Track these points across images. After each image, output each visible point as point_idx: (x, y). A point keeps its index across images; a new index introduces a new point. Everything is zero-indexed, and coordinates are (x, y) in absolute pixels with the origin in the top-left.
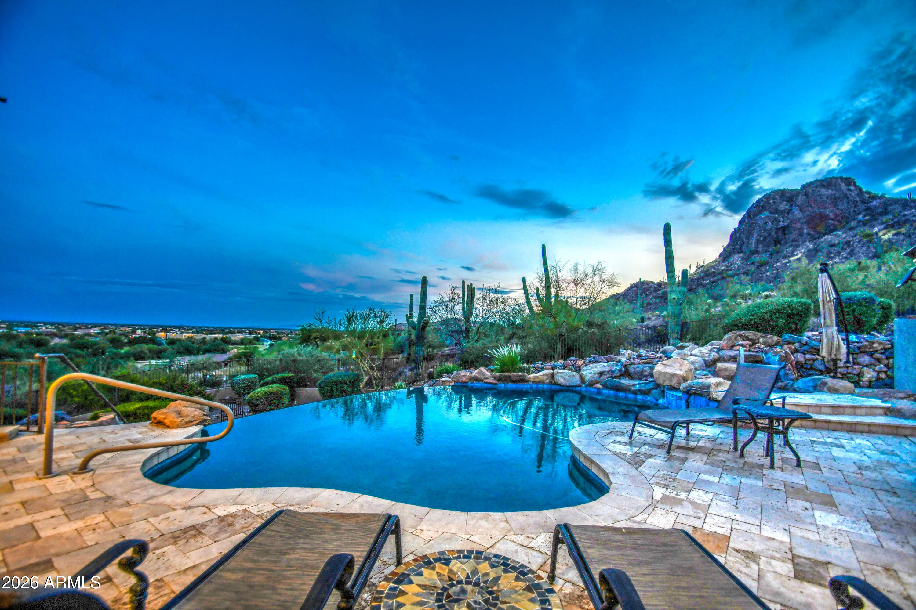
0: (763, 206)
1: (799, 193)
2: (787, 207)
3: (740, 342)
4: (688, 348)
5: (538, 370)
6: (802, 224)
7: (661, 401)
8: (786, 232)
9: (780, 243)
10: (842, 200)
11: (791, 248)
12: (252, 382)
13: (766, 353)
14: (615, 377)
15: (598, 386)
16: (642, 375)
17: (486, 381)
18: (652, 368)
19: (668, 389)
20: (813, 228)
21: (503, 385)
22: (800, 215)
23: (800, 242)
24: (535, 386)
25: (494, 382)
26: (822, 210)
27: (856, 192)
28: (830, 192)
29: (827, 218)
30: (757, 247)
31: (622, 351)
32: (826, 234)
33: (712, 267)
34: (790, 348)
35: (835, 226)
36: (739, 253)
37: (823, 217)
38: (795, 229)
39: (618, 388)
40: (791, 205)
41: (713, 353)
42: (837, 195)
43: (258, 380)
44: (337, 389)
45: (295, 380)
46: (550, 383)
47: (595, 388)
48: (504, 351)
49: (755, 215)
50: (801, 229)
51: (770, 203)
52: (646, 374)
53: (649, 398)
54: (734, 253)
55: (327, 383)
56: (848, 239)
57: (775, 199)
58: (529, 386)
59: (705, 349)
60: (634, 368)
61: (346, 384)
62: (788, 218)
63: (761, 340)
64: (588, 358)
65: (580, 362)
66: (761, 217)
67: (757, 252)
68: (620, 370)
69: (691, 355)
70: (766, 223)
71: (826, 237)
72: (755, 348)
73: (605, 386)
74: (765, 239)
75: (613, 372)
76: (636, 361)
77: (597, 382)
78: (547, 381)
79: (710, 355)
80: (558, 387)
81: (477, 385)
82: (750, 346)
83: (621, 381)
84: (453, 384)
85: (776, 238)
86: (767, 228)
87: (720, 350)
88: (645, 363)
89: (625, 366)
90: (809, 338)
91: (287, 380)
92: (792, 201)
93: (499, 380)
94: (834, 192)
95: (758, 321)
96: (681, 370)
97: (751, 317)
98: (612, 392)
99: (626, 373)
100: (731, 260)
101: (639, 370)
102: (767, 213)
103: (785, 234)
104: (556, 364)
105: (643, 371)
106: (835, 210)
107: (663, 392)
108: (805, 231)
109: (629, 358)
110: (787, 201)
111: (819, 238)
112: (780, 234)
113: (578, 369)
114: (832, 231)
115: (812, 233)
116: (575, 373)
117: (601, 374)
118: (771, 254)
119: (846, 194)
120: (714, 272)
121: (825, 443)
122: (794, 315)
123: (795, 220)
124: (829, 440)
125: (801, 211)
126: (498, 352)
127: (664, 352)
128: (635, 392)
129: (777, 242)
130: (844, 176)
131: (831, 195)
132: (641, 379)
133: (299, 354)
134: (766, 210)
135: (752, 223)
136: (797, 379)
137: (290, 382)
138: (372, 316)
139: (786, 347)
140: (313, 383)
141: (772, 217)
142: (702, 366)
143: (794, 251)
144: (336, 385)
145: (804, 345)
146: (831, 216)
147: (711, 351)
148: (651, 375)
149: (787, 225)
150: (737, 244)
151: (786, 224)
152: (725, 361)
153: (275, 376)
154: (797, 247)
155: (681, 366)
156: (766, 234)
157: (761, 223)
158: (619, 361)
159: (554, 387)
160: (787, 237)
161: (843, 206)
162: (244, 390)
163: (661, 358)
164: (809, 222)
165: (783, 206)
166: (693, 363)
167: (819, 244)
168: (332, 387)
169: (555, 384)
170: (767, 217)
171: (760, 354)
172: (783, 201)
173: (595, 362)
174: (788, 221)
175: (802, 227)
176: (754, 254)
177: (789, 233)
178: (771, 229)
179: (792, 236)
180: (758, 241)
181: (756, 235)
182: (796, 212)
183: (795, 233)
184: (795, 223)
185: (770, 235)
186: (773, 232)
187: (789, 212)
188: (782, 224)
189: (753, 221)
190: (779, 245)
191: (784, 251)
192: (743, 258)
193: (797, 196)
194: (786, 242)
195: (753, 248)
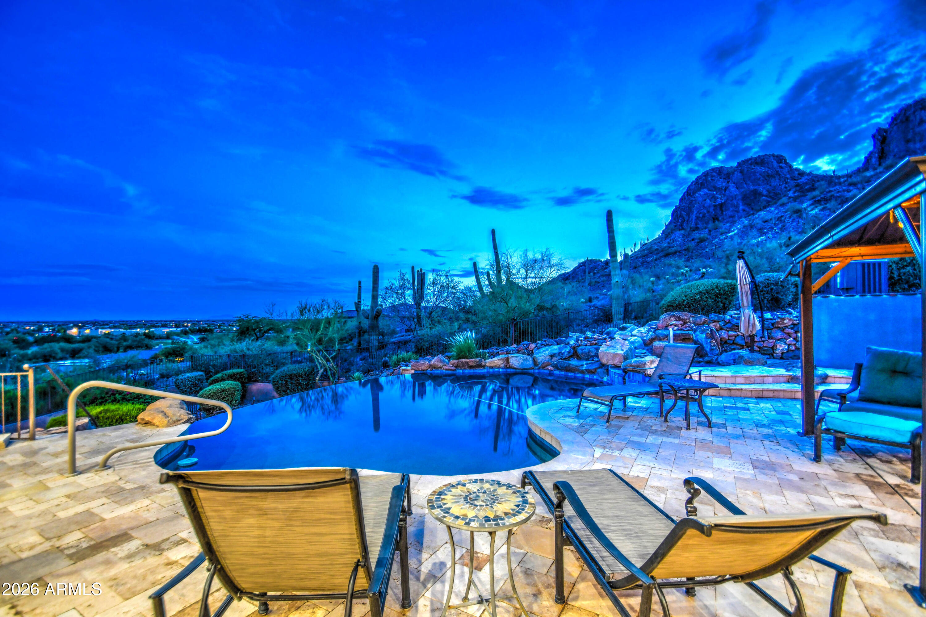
0: (702, 184)
1: (735, 171)
2: (724, 184)
3: (673, 323)
4: (629, 329)
5: (493, 355)
6: (738, 200)
7: (605, 379)
8: (724, 209)
9: (718, 220)
10: (775, 177)
11: (728, 225)
12: (199, 379)
13: (695, 331)
14: (565, 359)
15: (550, 368)
16: (588, 356)
17: (445, 367)
18: (598, 349)
19: (612, 368)
20: (749, 205)
21: (461, 371)
22: (737, 192)
23: (737, 218)
24: (491, 370)
25: (452, 368)
26: (756, 187)
27: (787, 170)
28: (763, 169)
29: (761, 195)
30: (697, 223)
31: (571, 334)
32: (760, 210)
33: (656, 244)
34: (715, 326)
35: (768, 202)
36: (681, 230)
37: (756, 194)
38: (733, 205)
39: (568, 369)
40: (728, 182)
41: (651, 333)
42: (770, 172)
43: (204, 378)
44: (292, 383)
45: (246, 376)
46: (505, 367)
47: (547, 369)
48: (460, 338)
49: (694, 192)
50: (737, 206)
51: (707, 181)
52: (592, 354)
53: (595, 377)
54: (676, 230)
55: (281, 378)
56: (780, 215)
57: (713, 176)
58: (485, 371)
59: (643, 330)
60: (582, 350)
61: (302, 377)
62: (724, 195)
63: (691, 319)
64: (540, 342)
65: (532, 346)
66: (700, 194)
67: (697, 229)
68: (569, 352)
69: (632, 335)
70: (705, 200)
71: (760, 213)
72: (686, 327)
73: (556, 367)
74: (704, 216)
75: (563, 354)
76: (584, 342)
77: (549, 364)
78: (502, 366)
79: (647, 335)
80: (512, 370)
81: (436, 372)
82: (682, 325)
83: (570, 362)
84: (413, 372)
85: (715, 215)
86: (706, 205)
87: (656, 329)
88: (591, 345)
89: (574, 348)
90: (731, 316)
91: (238, 376)
92: (729, 178)
93: (457, 367)
94: (767, 169)
95: (691, 302)
96: (622, 350)
97: (684, 298)
98: (563, 373)
99: (574, 354)
100: (673, 237)
101: (586, 350)
102: (705, 191)
103: (722, 211)
104: (510, 348)
105: (589, 351)
106: (768, 187)
107: (607, 370)
108: (741, 207)
109: (577, 340)
110: (724, 179)
111: (753, 214)
112: (719, 212)
113: (531, 353)
114: (765, 207)
115: (747, 209)
116: (528, 357)
117: (552, 356)
118: (710, 231)
119: (777, 172)
120: (657, 250)
121: (736, 408)
122: (721, 294)
123: (732, 197)
124: (739, 405)
125: (737, 188)
126: (454, 339)
127: (608, 334)
128: (582, 372)
129: (715, 219)
130: (776, 154)
131: (764, 172)
132: (587, 360)
133: (248, 349)
134: (704, 188)
135: (691, 201)
136: (721, 354)
137: (242, 378)
138: (326, 307)
139: (712, 325)
140: (266, 378)
141: (710, 194)
142: (641, 345)
143: (731, 226)
144: (291, 379)
145: (728, 323)
146: (765, 192)
147: (649, 331)
148: (597, 355)
149: (725, 202)
150: (678, 222)
151: (723, 201)
152: (660, 340)
153: (224, 372)
154: (733, 223)
155: (622, 346)
156: (705, 211)
157: (700, 199)
158: (569, 344)
159: (509, 370)
160: (724, 213)
161: (774, 182)
162: (191, 389)
163: (605, 339)
164: (745, 198)
165: (721, 183)
166: (632, 343)
167: (753, 220)
168: (286, 382)
169: (510, 367)
170: (706, 194)
171: (690, 332)
172: (720, 178)
173: (546, 345)
174: (726, 198)
175: (738, 204)
176: (694, 231)
177: (726, 210)
178: (710, 207)
179: (729, 213)
180: (697, 218)
181: (695, 212)
182: (732, 188)
183: (731, 209)
184: (731, 201)
185: (708, 212)
186: (711, 210)
187: (725, 190)
188: (719, 201)
189: (693, 199)
190: (717, 222)
191: (721, 228)
192: (684, 235)
193: (733, 173)
194: (724, 219)
195: (693, 225)
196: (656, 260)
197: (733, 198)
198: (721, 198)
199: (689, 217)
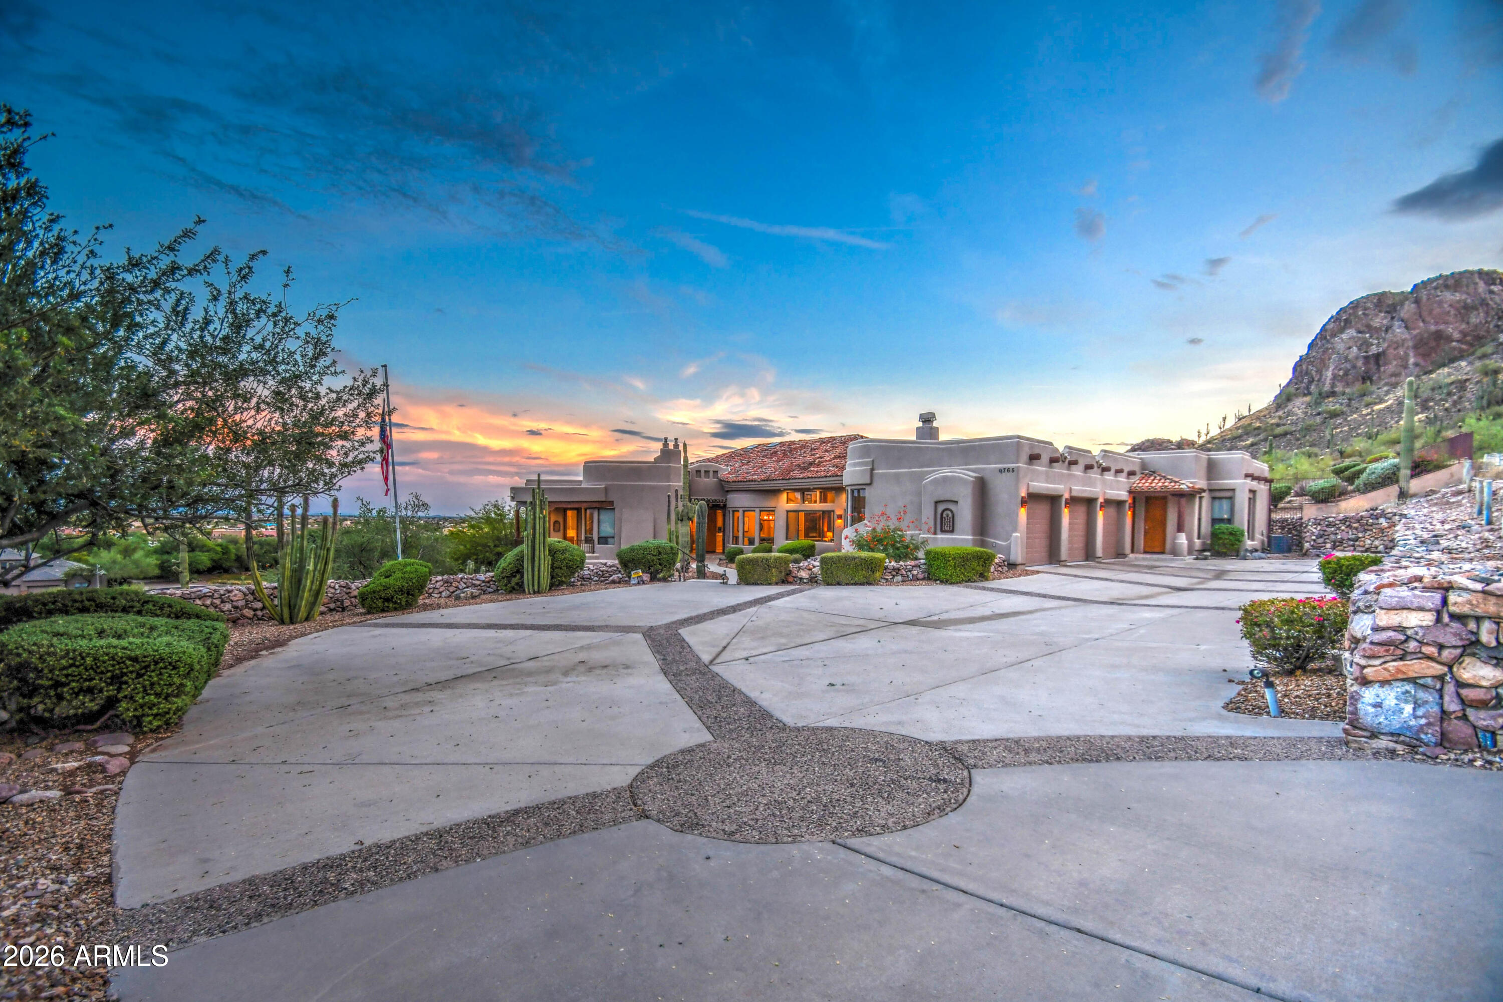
0: (1346, 321)
1: (1407, 299)
2: (1385, 322)
6: (1408, 348)
8: (1381, 362)
9: (1370, 380)
10: (1477, 310)
11: (1385, 388)
20: (1426, 355)
22: (1406, 336)
23: (1401, 379)
26: (1441, 327)
28: (1457, 297)
29: (1449, 339)
30: (1333, 385)
32: (1444, 365)
33: (1258, 418)
35: (1459, 352)
36: (1305, 395)
37: (1440, 338)
38: (1397, 357)
40: (1393, 318)
42: (1469, 301)
49: (1334, 335)
50: (1405, 358)
51: (1357, 316)
54: (1296, 396)
56: (1468, 376)
57: (1365, 309)
62: (1384, 339)
66: (1341, 339)
67: (1333, 394)
70: (1350, 348)
71: (1440, 371)
74: (1346, 374)
85: (1366, 372)
86: (1350, 357)
92: (1395, 310)
94: (1464, 297)
100: (1290, 407)
102: (1352, 332)
103: (1378, 365)
106: (1464, 326)
108: (1412, 360)
110: (1387, 312)
111: (1431, 372)
112: (1373, 366)
114: (1452, 361)
115: (1422, 363)
118: (1349, 399)
119: (1485, 299)
120: (1259, 428)
123: (1396, 342)
125: (1407, 327)
129: (1366, 378)
130: (1484, 269)
131: (1459, 302)
134: (1350, 328)
135: (1327, 349)
141: (1359, 338)
143: (1387, 393)
146: (1456, 335)
149: (1384, 352)
150: (1302, 382)
151: (1381, 350)
154: (1394, 386)
156: (1348, 366)
157: (1341, 347)
160: (1382, 369)
161: (1478, 318)
164: (1419, 345)
165: (1380, 320)
170: (1353, 338)
172: (1380, 311)
174: (1385, 345)
175: (1407, 355)
176: (1328, 397)
177: (1385, 364)
178: (1357, 358)
179: (1391, 368)
180: (1335, 377)
181: (1331, 369)
182: (1398, 330)
183: (1395, 363)
184: (1396, 349)
185: (1354, 367)
186: (1360, 363)
187: (1387, 331)
188: (1374, 350)
189: (1329, 346)
190: (1368, 383)
191: (1371, 393)
192: (1309, 405)
193: (1402, 304)
194: (1380, 378)
195: (1327, 388)
196: (1252, 445)
197: (1397, 345)
198: (1378, 345)
199: (1321, 375)
